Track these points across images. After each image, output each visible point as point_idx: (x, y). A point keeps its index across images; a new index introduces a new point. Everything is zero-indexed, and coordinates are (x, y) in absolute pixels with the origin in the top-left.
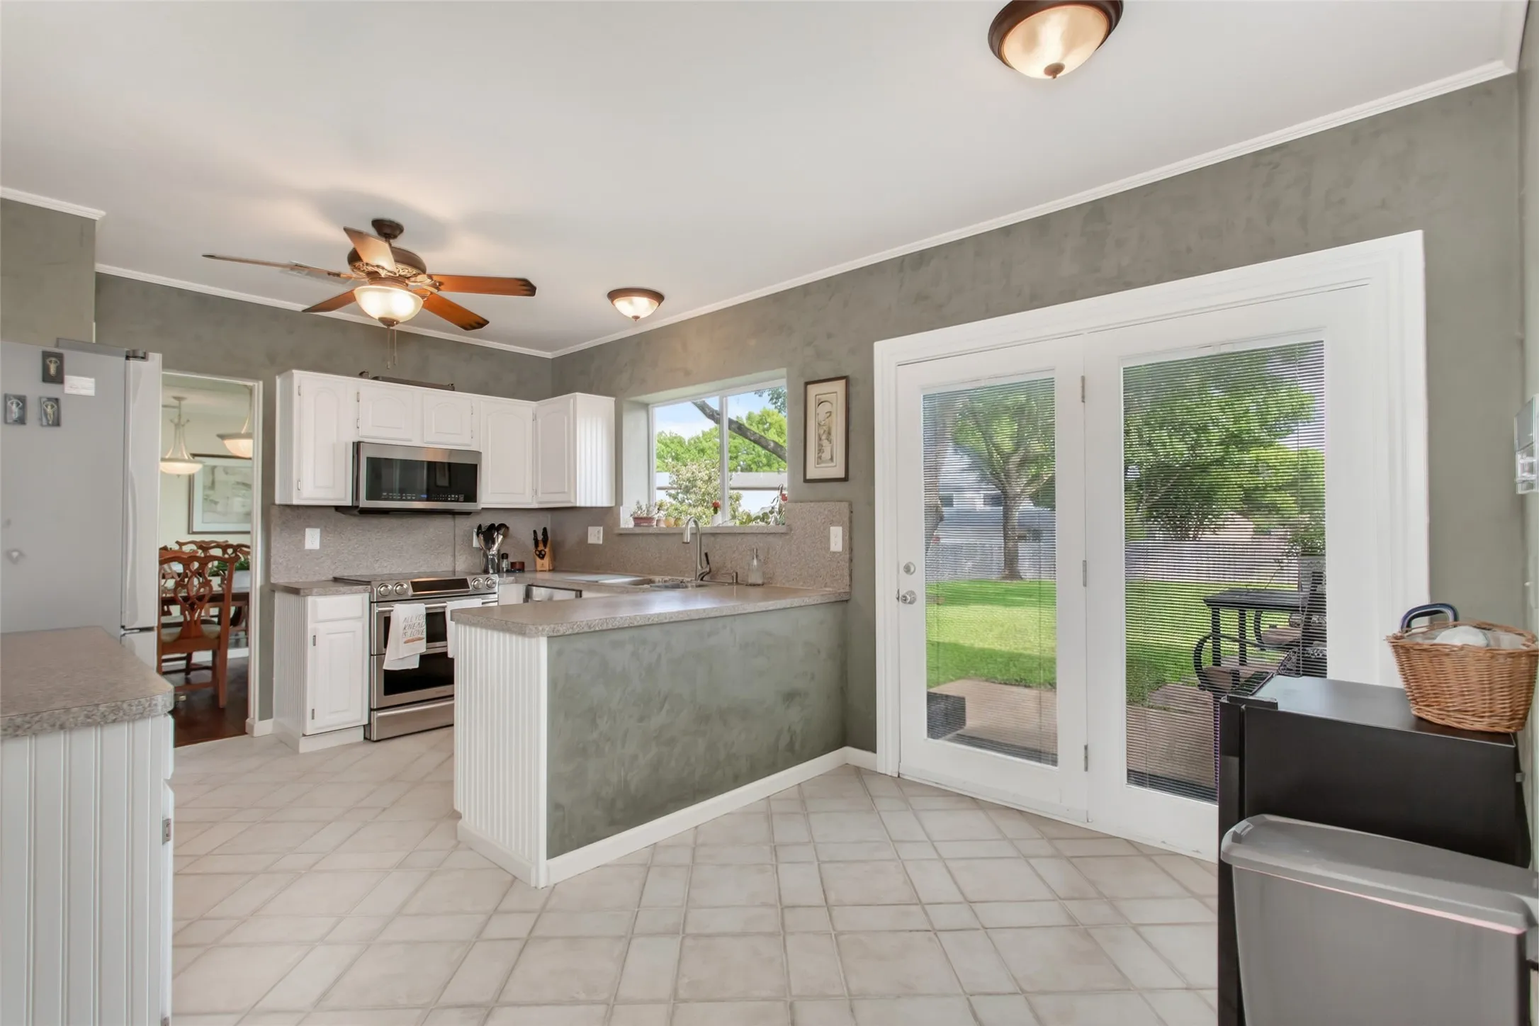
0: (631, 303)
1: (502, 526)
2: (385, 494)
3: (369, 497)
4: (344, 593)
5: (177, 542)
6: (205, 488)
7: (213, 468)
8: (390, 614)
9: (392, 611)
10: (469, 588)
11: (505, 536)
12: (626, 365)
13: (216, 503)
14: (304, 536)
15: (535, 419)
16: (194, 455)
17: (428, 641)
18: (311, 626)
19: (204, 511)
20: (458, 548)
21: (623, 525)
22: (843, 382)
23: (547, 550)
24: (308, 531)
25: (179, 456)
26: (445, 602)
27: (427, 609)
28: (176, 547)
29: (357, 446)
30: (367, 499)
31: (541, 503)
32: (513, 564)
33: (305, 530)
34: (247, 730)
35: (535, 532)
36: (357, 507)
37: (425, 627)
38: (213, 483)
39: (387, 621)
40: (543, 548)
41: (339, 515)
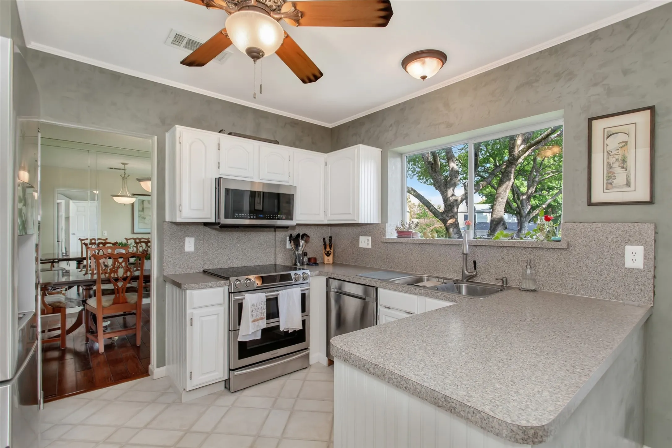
0: (424, 63)
1: (304, 235)
2: (237, 214)
3: (226, 217)
4: (212, 287)
5: (125, 239)
6: (139, 211)
7: (143, 201)
8: (242, 301)
9: (244, 299)
10: (292, 280)
11: (306, 242)
12: (391, 126)
13: (145, 218)
14: (184, 243)
15: (326, 165)
16: (134, 195)
17: (267, 319)
18: (189, 311)
19: (139, 223)
20: (278, 249)
21: (388, 236)
22: (648, 112)
23: (332, 251)
24: (187, 239)
25: (125, 194)
26: (277, 291)
27: (266, 296)
28: (125, 241)
29: (219, 181)
30: (225, 218)
31: (328, 220)
32: (309, 259)
33: (184, 240)
34: (150, 373)
35: (324, 239)
36: (219, 223)
37: (265, 310)
38: (143, 209)
39: (240, 306)
40: (329, 250)
41: (207, 229)
